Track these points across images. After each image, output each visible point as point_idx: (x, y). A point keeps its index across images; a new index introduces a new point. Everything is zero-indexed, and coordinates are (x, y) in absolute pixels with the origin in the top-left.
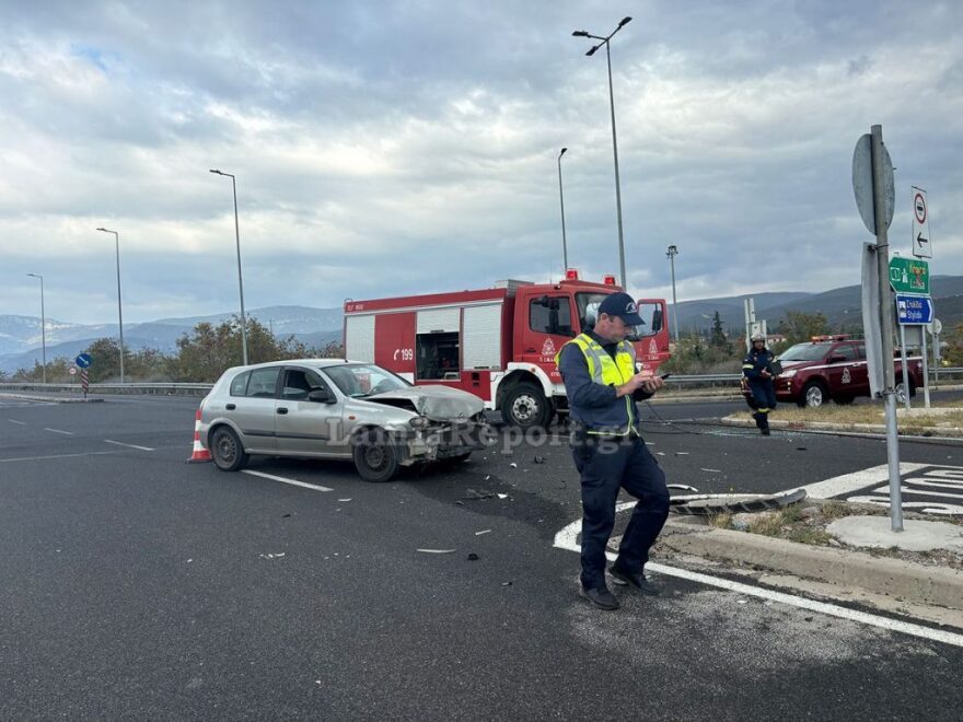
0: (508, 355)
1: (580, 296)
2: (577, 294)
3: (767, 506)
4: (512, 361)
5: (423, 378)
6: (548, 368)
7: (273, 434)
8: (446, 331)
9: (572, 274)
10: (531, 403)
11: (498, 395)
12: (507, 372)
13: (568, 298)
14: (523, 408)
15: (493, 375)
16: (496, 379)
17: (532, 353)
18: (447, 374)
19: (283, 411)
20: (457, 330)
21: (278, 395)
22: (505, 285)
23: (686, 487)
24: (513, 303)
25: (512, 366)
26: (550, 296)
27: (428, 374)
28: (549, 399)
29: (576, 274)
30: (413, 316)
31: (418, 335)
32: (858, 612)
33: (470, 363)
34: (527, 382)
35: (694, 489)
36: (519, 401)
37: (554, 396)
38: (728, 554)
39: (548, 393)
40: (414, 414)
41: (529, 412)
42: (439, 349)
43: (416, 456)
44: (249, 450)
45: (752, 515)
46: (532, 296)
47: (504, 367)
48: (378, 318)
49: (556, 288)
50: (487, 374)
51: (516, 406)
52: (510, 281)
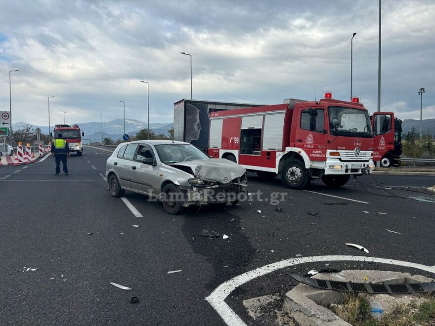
0: (286, 143)
1: (332, 109)
2: (329, 107)
3: (410, 289)
4: (289, 146)
5: (244, 153)
6: (309, 152)
7: (130, 180)
8: (255, 128)
9: (328, 95)
10: (298, 171)
11: (279, 166)
12: (286, 153)
13: (323, 109)
14: (293, 174)
15: (278, 154)
16: (279, 156)
17: (301, 143)
18: (255, 151)
19: (134, 168)
20: (261, 128)
21: (135, 159)
22: (288, 102)
23: (360, 247)
24: (291, 111)
25: (288, 149)
26: (313, 108)
27: (246, 151)
28: (308, 169)
29: (330, 95)
30: (240, 120)
31: (242, 130)
33: (266, 146)
34: (296, 159)
35: (366, 250)
36: (291, 169)
37: (311, 169)
39: (307, 166)
40: (192, 177)
41: (296, 176)
42: (254, 138)
44: (123, 187)
45: (392, 298)
46: (303, 109)
47: (284, 150)
48: (225, 121)
49: (317, 103)
50: (275, 153)
51: (289, 172)
52: (291, 100)
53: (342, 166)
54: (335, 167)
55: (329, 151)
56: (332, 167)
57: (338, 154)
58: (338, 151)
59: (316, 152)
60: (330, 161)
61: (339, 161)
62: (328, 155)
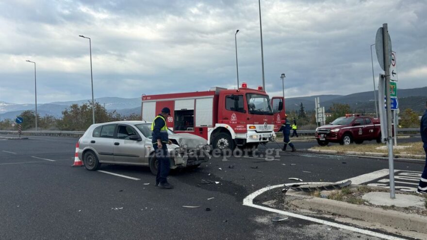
0: (216, 120)
2: (247, 94)
3: (335, 187)
4: (217, 123)
5: (177, 130)
6: (233, 127)
7: (112, 154)
8: (188, 109)
9: (244, 85)
10: (226, 141)
11: (211, 138)
12: (215, 128)
13: (243, 96)
14: (222, 144)
15: (209, 129)
16: (210, 131)
17: (226, 120)
18: (188, 128)
19: (117, 144)
20: (193, 109)
21: (115, 137)
22: (215, 90)
23: (298, 179)
24: (218, 97)
25: (218, 125)
26: (235, 94)
27: (179, 128)
28: (234, 140)
29: (246, 85)
30: (173, 102)
31: (175, 111)
32: (379, 234)
33: (198, 123)
34: (224, 132)
35: (301, 180)
36: (220, 140)
37: (236, 139)
38: (321, 208)
39: (233, 137)
40: (177, 146)
41: (225, 146)
42: (184, 117)
43: (177, 165)
44: (101, 161)
45: (329, 191)
46: (226, 95)
47: (214, 126)
48: (158, 104)
49: (237, 91)
50: (206, 129)
51: (219, 143)
52: (217, 88)
53: (257, 136)
54: (253, 137)
55: (248, 126)
56: (251, 137)
57: (255, 127)
58: (255, 125)
59: (239, 127)
60: (250, 133)
61: (255, 132)
62: (248, 129)
